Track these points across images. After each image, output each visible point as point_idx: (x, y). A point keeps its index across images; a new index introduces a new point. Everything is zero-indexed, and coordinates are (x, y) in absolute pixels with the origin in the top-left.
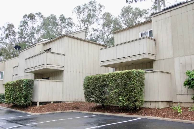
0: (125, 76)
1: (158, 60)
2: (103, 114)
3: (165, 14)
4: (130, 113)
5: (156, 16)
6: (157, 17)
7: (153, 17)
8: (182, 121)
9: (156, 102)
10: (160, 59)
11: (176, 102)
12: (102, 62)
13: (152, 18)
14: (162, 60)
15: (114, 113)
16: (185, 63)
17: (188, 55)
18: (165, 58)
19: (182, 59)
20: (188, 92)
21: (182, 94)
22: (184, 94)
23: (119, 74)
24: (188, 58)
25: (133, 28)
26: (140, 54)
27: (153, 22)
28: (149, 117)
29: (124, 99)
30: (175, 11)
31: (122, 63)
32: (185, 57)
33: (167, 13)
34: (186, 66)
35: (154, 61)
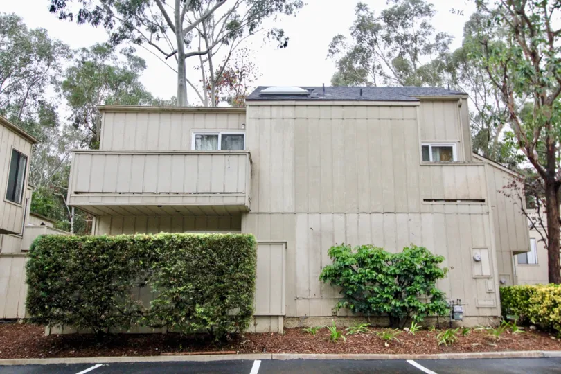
0: (224, 247)
1: (254, 213)
2: (116, 361)
3: (281, 108)
4: (211, 348)
5: (259, 106)
6: (261, 108)
7: (250, 106)
8: (363, 357)
9: (270, 317)
10: (262, 210)
11: (294, 317)
12: (76, 193)
13: (248, 107)
14: (264, 213)
15: (159, 354)
16: (321, 230)
17: (328, 213)
18: (274, 210)
19: (315, 220)
20: (321, 294)
21: (310, 297)
22: (313, 297)
23: (200, 241)
24: (326, 218)
25: (171, 113)
26: (212, 191)
27: (250, 118)
28: (280, 356)
29: (211, 313)
30: (305, 108)
31: (160, 206)
32: (322, 215)
33: (286, 108)
34: (321, 236)
35: (245, 215)
